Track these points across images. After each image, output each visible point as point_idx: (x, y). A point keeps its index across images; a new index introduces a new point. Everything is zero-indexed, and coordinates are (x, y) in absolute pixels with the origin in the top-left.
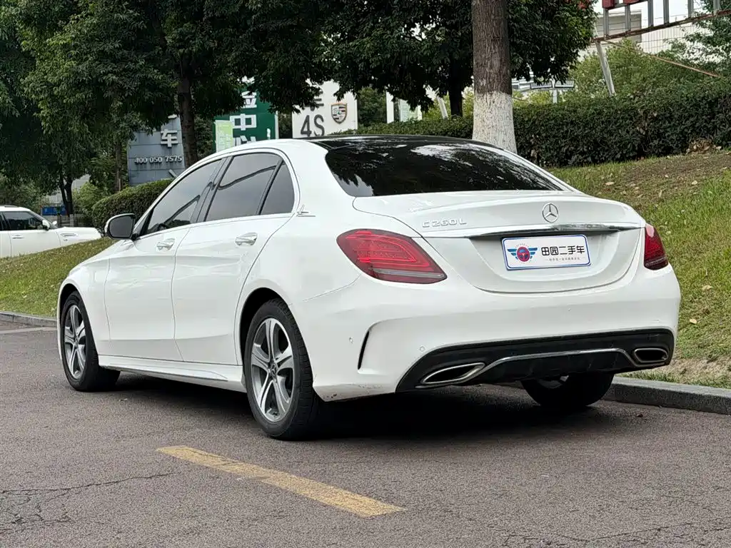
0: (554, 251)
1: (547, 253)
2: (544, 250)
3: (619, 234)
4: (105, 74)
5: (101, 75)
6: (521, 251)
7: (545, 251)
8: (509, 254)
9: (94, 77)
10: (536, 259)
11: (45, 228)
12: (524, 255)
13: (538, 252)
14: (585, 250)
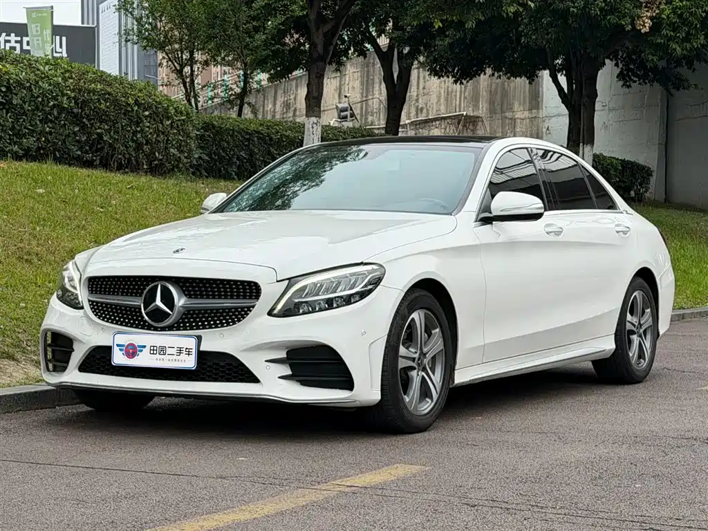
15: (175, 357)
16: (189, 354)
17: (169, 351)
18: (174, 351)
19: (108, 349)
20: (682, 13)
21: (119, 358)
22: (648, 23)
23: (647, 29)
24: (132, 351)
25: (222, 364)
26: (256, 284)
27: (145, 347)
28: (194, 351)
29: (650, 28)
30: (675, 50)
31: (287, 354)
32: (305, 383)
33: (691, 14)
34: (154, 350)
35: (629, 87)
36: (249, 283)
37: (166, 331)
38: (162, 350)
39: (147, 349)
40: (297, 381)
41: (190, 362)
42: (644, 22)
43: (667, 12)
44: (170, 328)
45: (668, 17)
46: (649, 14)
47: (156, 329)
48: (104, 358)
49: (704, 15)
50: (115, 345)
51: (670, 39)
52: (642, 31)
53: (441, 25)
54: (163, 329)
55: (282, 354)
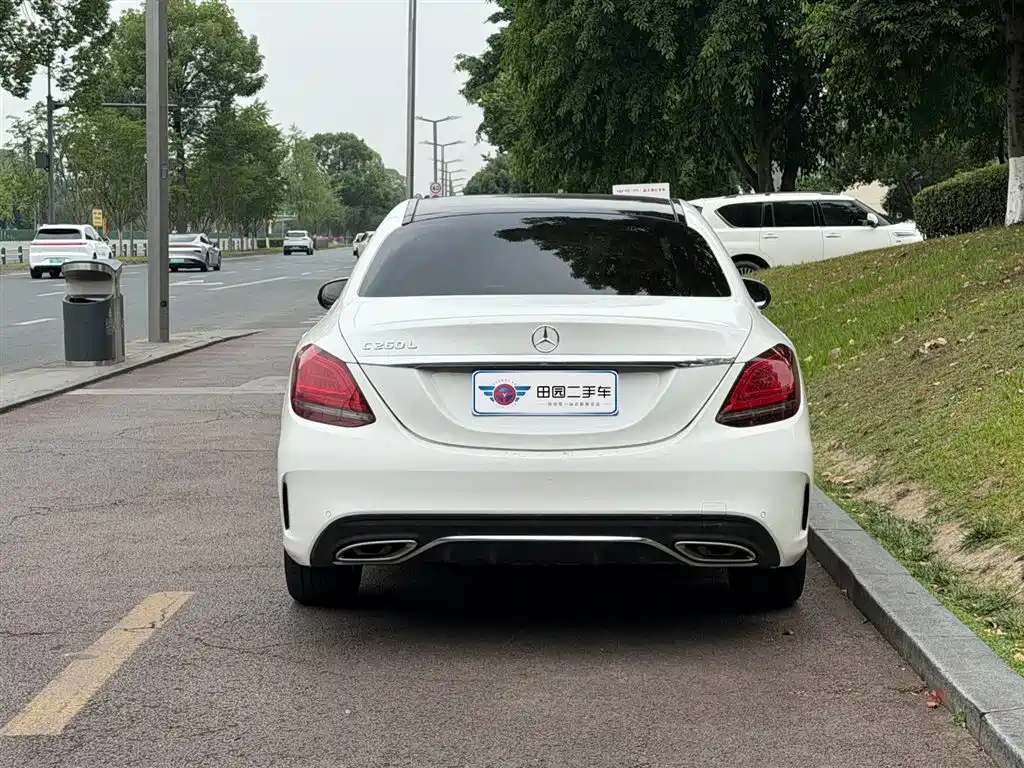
0: (559, 391)
1: (546, 394)
2: (541, 389)
3: (676, 371)
4: (879, 21)
5: (874, 23)
6: (502, 390)
7: (543, 391)
8: (480, 393)
9: (865, 25)
10: (526, 403)
11: (871, 224)
12: (506, 395)
13: (532, 393)
14: (613, 393)
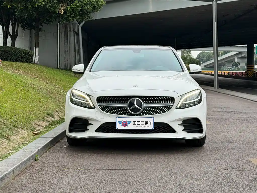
15: (144, 125)
16: (150, 124)
17: (141, 123)
18: (144, 123)
19: (115, 123)
20: (73, 9)
21: (119, 127)
22: (63, 11)
23: (62, 13)
24: (125, 124)
25: (161, 127)
26: (173, 98)
27: (131, 122)
28: (152, 122)
29: (63, 13)
30: (71, 20)
31: (183, 122)
32: (188, 132)
33: (76, 9)
34: (134, 123)
35: (25, 30)
36: (171, 97)
37: (138, 116)
38: (139, 123)
39: (132, 122)
40: (186, 131)
41: (151, 127)
42: (62, 11)
43: (69, 8)
44: (140, 114)
45: (69, 10)
46: (63, 9)
47: (134, 115)
48: (113, 127)
49: (80, 10)
50: (117, 122)
51: (69, 16)
52: (61, 14)
53: (10, 6)
54: (137, 115)
55: (181, 122)
